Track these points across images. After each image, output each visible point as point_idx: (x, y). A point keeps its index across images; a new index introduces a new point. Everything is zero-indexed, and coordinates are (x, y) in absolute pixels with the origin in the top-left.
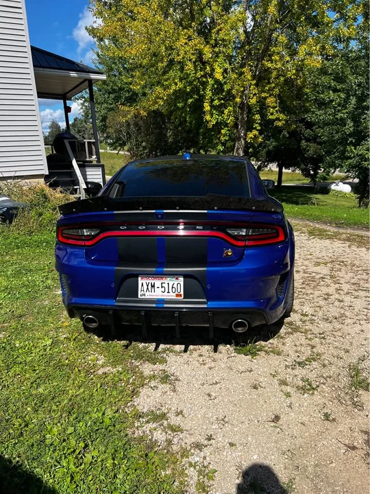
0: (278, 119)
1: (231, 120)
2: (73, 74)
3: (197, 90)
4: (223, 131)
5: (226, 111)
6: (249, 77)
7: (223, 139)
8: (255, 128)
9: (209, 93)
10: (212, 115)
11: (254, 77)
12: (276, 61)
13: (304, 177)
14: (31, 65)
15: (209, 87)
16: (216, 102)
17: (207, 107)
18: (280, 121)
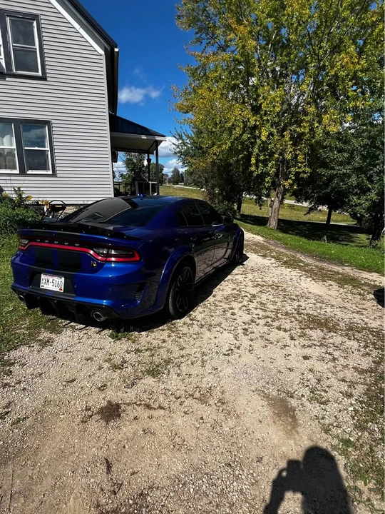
0: (304, 172)
1: (272, 171)
2: (144, 137)
3: (247, 148)
4: (267, 180)
5: (270, 165)
6: (287, 139)
7: (266, 185)
8: (290, 178)
9: (256, 150)
10: (257, 167)
11: (291, 139)
12: (305, 127)
13: (352, 219)
14: (108, 128)
15: (256, 147)
16: (262, 158)
17: (253, 161)
18: (306, 173)
